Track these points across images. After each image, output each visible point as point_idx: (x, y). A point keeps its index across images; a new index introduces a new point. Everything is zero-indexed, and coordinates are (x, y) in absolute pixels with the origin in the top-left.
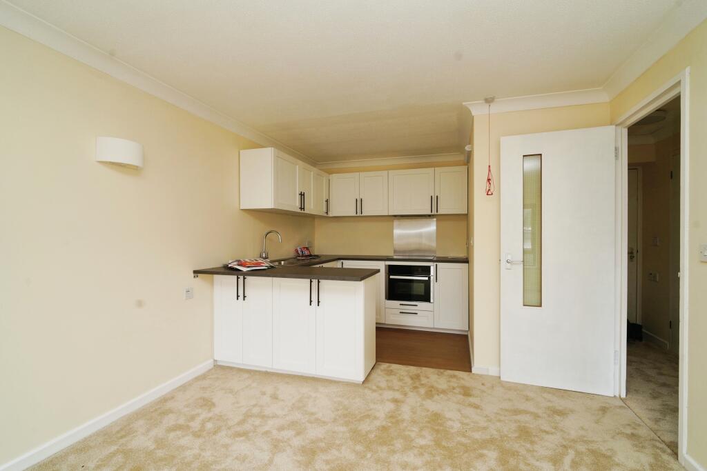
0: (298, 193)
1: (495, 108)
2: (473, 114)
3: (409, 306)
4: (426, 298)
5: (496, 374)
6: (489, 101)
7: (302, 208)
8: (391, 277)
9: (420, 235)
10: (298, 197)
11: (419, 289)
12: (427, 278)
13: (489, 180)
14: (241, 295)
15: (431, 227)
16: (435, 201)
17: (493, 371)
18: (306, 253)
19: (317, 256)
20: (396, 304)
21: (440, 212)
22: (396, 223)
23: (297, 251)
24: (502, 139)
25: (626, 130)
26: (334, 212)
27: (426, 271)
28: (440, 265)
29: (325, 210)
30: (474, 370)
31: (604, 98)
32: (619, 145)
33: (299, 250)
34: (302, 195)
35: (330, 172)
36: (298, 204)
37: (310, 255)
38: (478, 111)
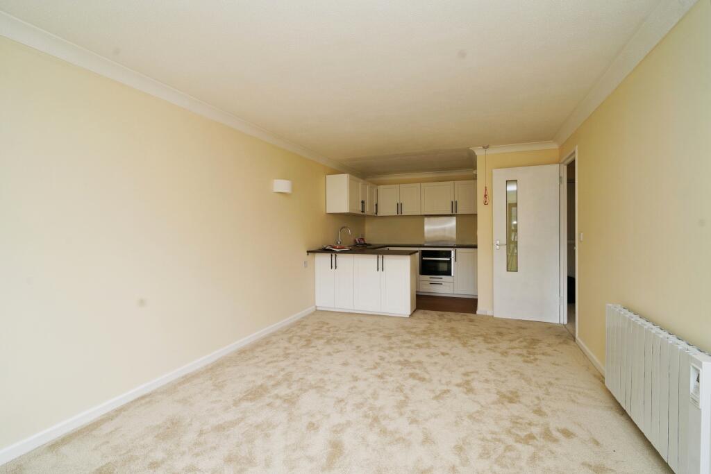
0: (360, 201)
1: (489, 151)
2: (476, 154)
3: (436, 279)
4: (448, 273)
5: (492, 314)
6: (486, 148)
7: (363, 211)
8: (424, 258)
9: (444, 230)
10: (360, 204)
11: (443, 267)
12: (448, 259)
13: (485, 196)
14: (334, 266)
15: (452, 223)
16: (454, 205)
17: (489, 313)
18: (362, 242)
19: (369, 245)
20: (427, 277)
21: (458, 213)
22: (426, 219)
23: (355, 241)
24: (494, 171)
25: (566, 167)
26: (381, 213)
27: (448, 254)
28: (458, 250)
29: (375, 211)
30: (478, 312)
31: (555, 146)
32: (562, 175)
33: (357, 240)
34: (363, 202)
35: (378, 184)
36: (360, 209)
37: (365, 244)
38: (479, 153)
